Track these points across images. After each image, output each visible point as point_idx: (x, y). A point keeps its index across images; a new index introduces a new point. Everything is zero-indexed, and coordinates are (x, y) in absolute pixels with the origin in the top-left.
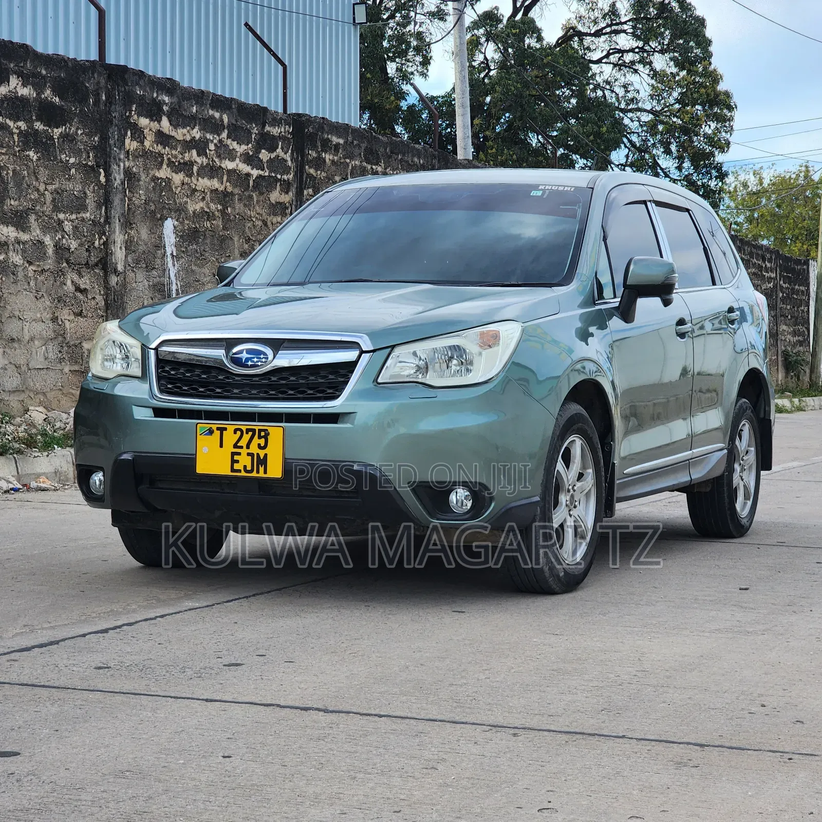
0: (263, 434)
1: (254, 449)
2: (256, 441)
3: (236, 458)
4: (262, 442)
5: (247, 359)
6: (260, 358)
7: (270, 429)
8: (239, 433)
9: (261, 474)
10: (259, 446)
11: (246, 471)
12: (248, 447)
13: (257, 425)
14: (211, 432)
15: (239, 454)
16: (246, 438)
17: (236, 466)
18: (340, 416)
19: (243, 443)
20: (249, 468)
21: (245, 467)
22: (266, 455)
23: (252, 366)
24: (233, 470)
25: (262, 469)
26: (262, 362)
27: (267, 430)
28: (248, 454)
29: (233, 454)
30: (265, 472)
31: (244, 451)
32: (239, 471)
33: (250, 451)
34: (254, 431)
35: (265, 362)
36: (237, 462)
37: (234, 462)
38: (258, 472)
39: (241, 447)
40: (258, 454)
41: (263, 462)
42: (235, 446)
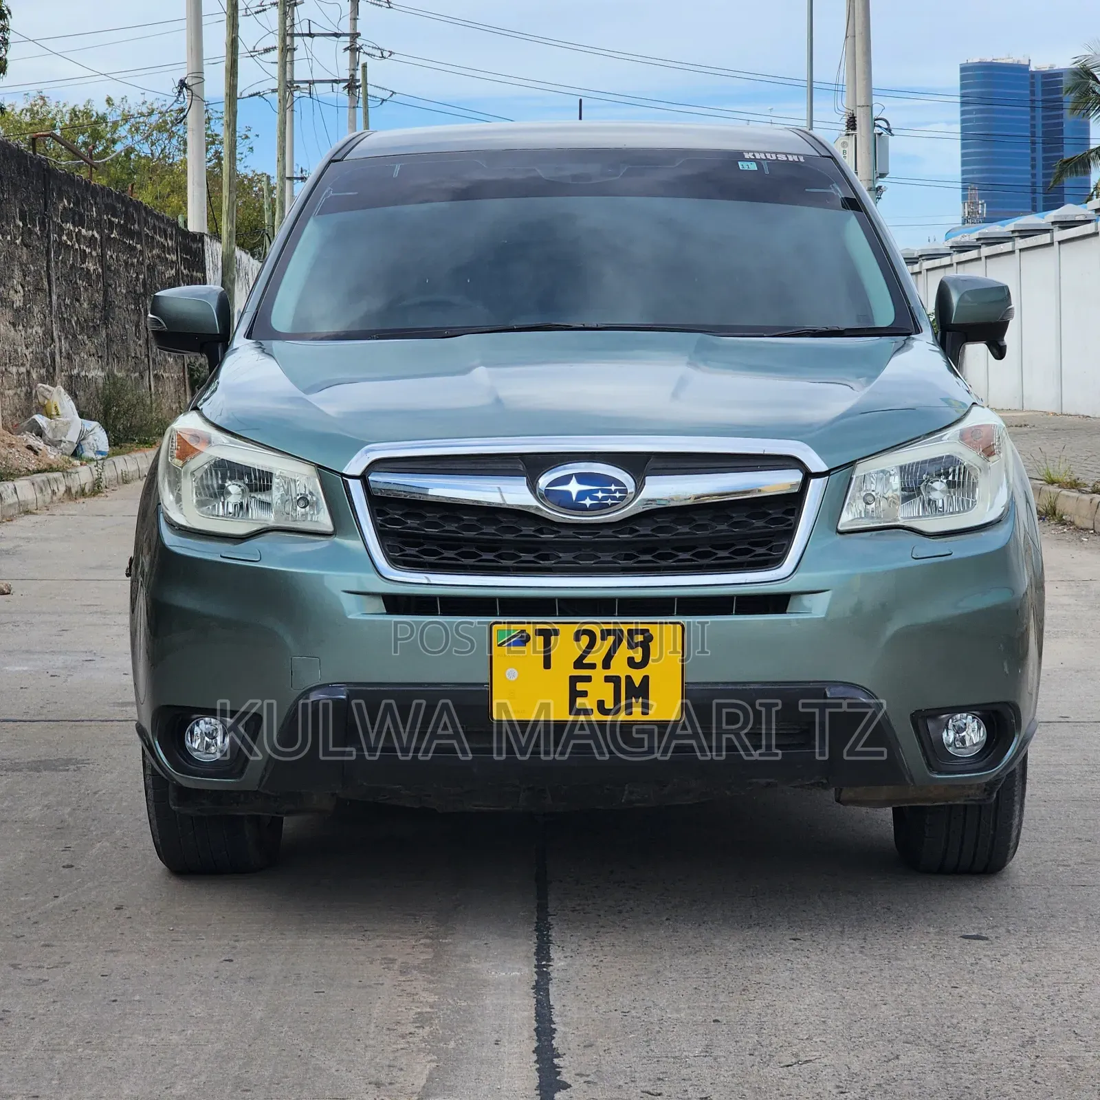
0: (640, 638)
1: (619, 667)
2: (623, 652)
3: (580, 686)
4: (638, 655)
5: (582, 495)
6: (610, 491)
7: (654, 630)
8: (586, 639)
9: (637, 714)
10: (631, 663)
11: (603, 710)
12: (606, 664)
13: (625, 623)
14: (524, 640)
15: (588, 679)
16: (602, 648)
17: (581, 703)
18: (791, 598)
19: (596, 657)
20: (609, 705)
21: (601, 704)
22: (646, 679)
23: (593, 508)
24: (573, 711)
25: (637, 706)
26: (614, 498)
27: (647, 631)
28: (608, 679)
29: (574, 680)
30: (645, 711)
31: (598, 674)
32: (586, 712)
33: (610, 672)
34: (618, 634)
35: (621, 499)
36: (584, 694)
37: (574, 694)
38: (629, 712)
39: (593, 666)
40: (629, 678)
41: (641, 691)
42: (579, 664)
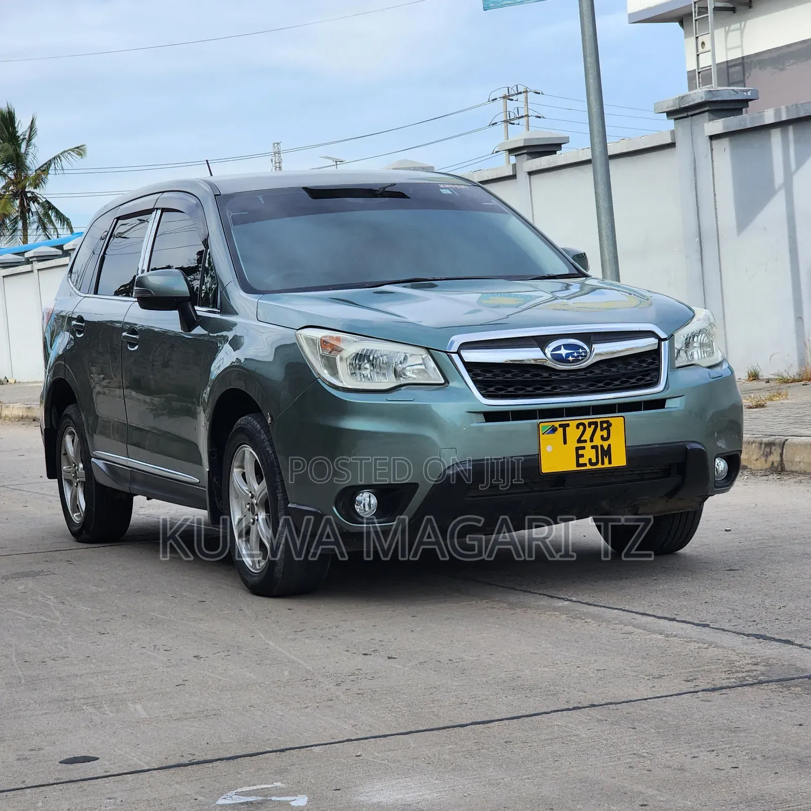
0: (605, 425)
1: (597, 441)
2: (599, 433)
3: (581, 452)
4: (605, 433)
6: (579, 353)
7: (611, 420)
8: (581, 427)
9: (607, 465)
10: (603, 438)
11: (591, 463)
12: (592, 440)
13: (599, 418)
14: (554, 430)
15: (583, 448)
16: (589, 431)
17: (582, 461)
18: (667, 401)
19: (587, 436)
20: (594, 461)
21: (590, 460)
22: (609, 445)
23: (573, 361)
24: (578, 465)
25: (606, 460)
26: (582, 356)
27: (609, 421)
28: (593, 447)
29: (578, 449)
30: (610, 462)
31: (588, 445)
32: (585, 465)
33: (593, 444)
34: (596, 423)
35: (585, 356)
36: (582, 456)
37: (579, 456)
38: (603, 463)
39: (585, 441)
40: (602, 446)
41: (607, 453)
42: (579, 441)
